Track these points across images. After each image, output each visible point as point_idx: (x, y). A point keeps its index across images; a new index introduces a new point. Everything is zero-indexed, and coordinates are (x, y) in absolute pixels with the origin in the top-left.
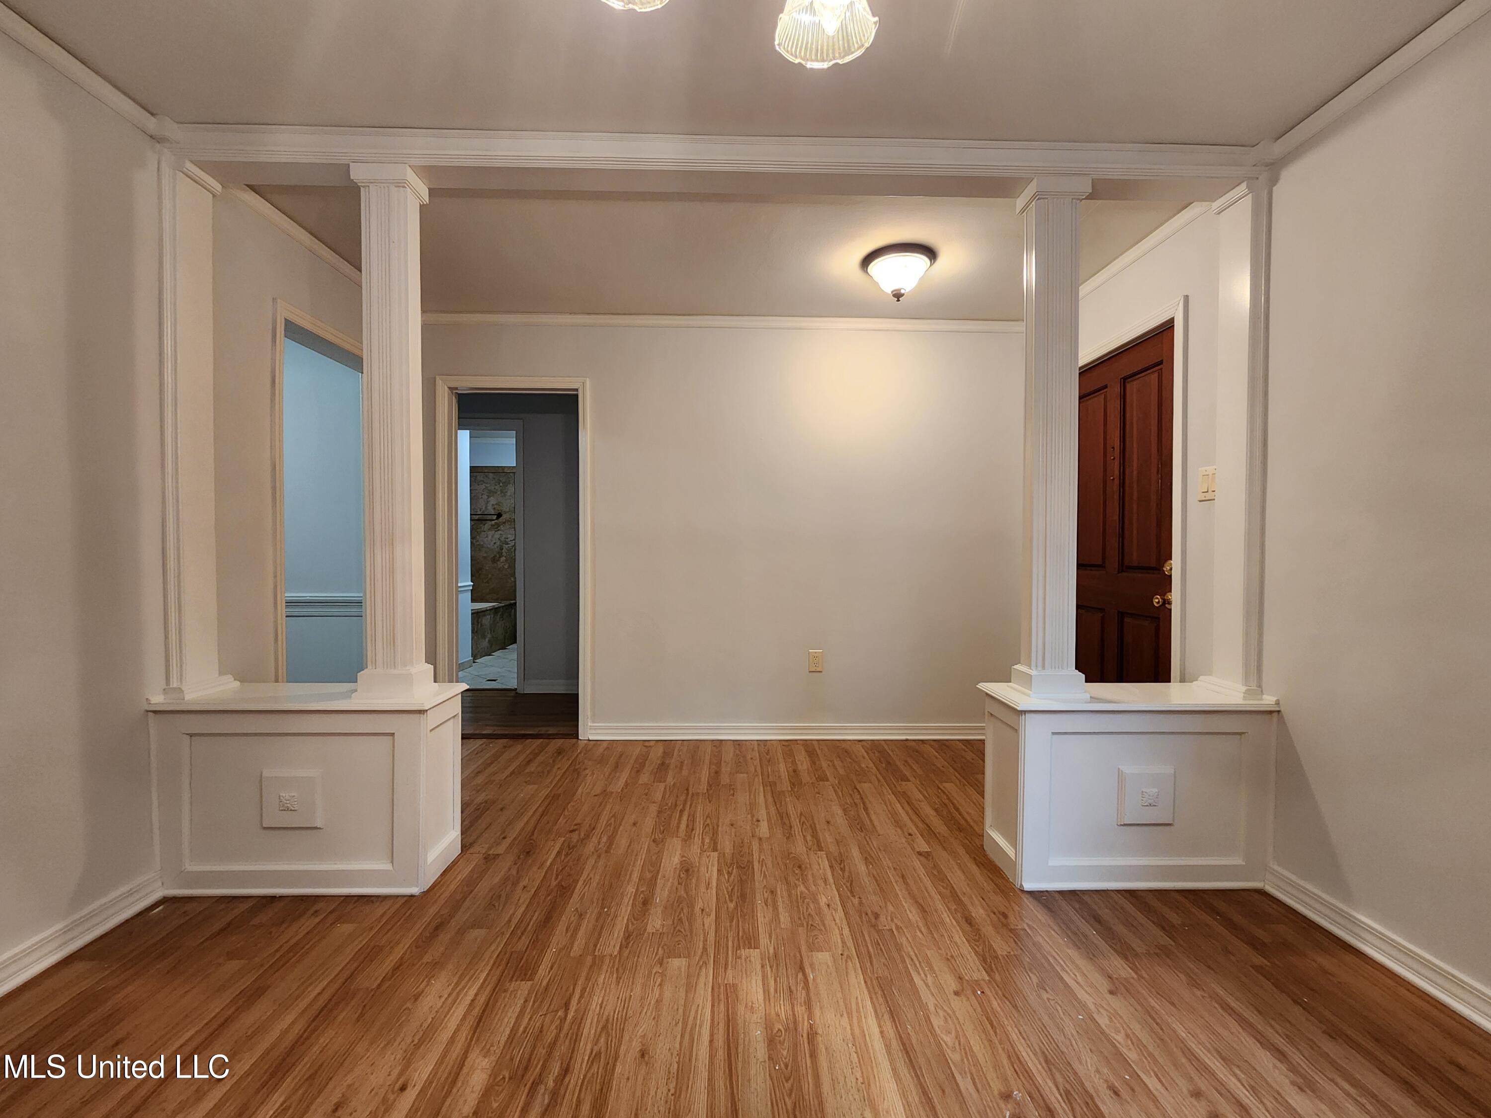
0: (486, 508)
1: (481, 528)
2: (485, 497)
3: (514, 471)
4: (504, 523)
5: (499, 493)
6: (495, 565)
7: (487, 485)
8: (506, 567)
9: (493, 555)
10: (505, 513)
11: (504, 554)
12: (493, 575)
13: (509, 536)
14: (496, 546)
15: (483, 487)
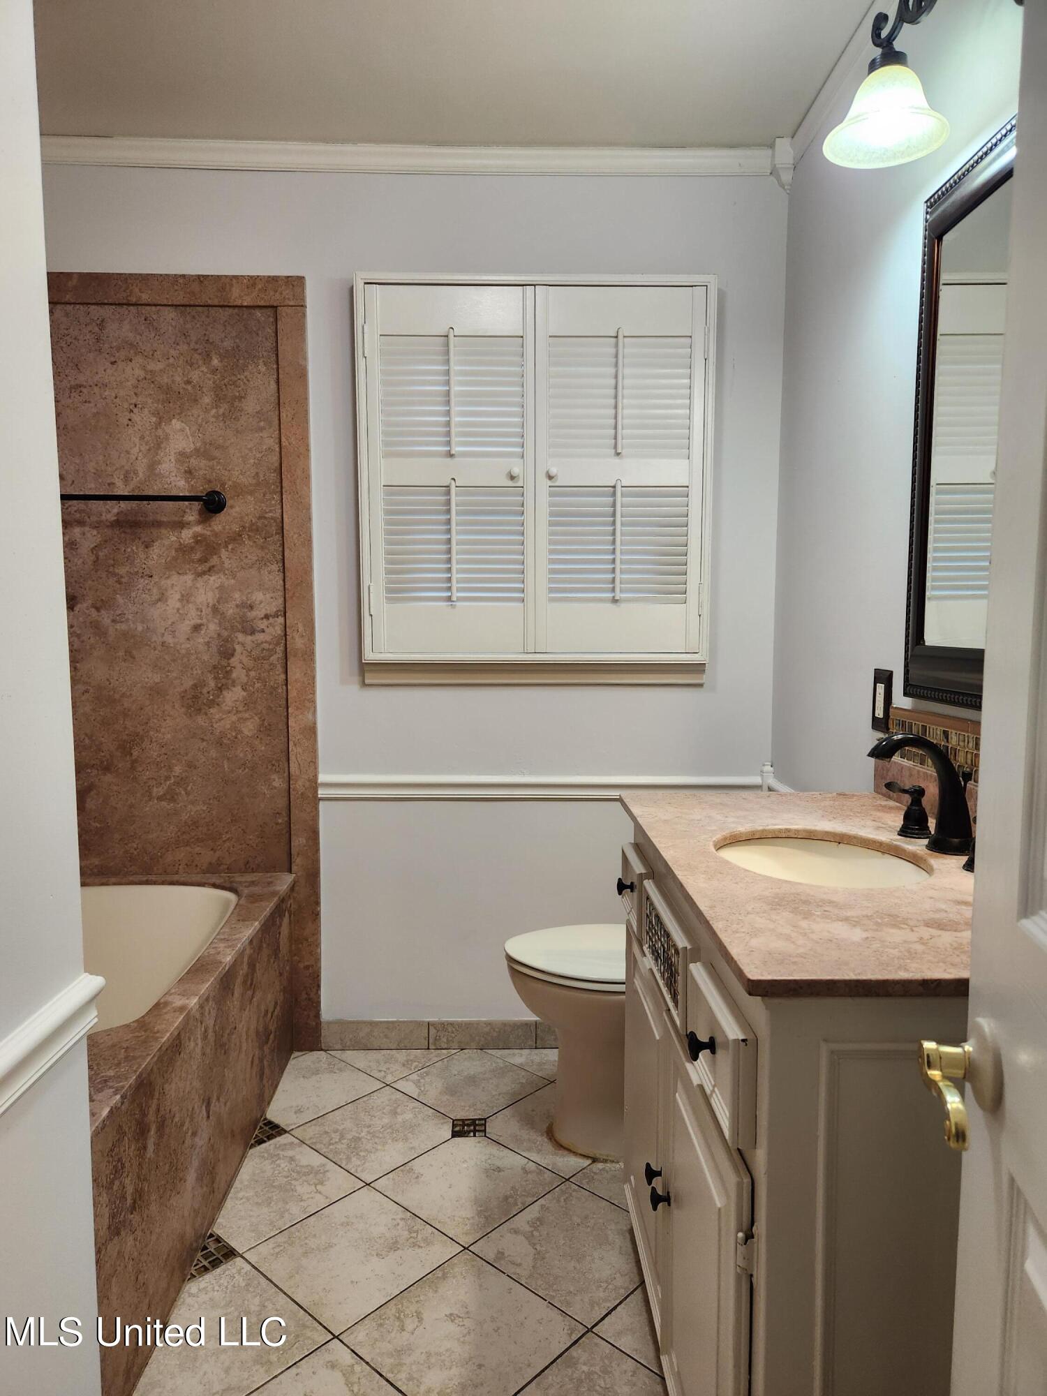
0: (152, 466)
1: (130, 559)
2: (144, 419)
3: (274, 298)
4: (236, 538)
5: (207, 400)
6: (200, 720)
7: (152, 366)
8: (249, 728)
9: (188, 683)
10: (240, 491)
11: (239, 674)
12: (191, 766)
13: (258, 596)
14: (200, 640)
15: (133, 371)
